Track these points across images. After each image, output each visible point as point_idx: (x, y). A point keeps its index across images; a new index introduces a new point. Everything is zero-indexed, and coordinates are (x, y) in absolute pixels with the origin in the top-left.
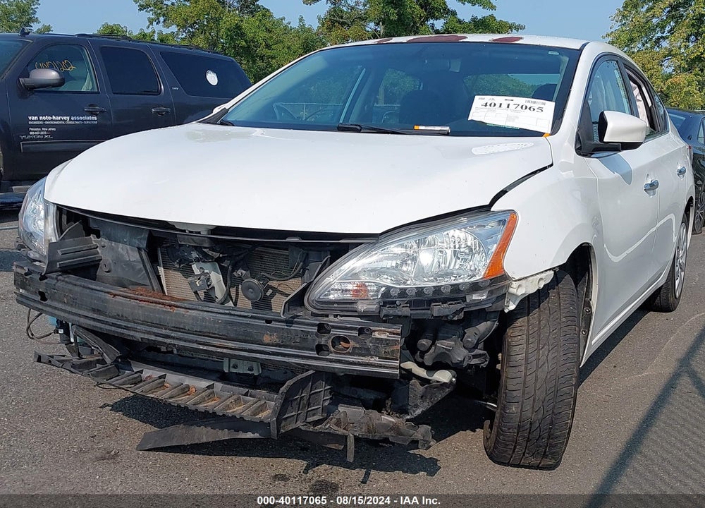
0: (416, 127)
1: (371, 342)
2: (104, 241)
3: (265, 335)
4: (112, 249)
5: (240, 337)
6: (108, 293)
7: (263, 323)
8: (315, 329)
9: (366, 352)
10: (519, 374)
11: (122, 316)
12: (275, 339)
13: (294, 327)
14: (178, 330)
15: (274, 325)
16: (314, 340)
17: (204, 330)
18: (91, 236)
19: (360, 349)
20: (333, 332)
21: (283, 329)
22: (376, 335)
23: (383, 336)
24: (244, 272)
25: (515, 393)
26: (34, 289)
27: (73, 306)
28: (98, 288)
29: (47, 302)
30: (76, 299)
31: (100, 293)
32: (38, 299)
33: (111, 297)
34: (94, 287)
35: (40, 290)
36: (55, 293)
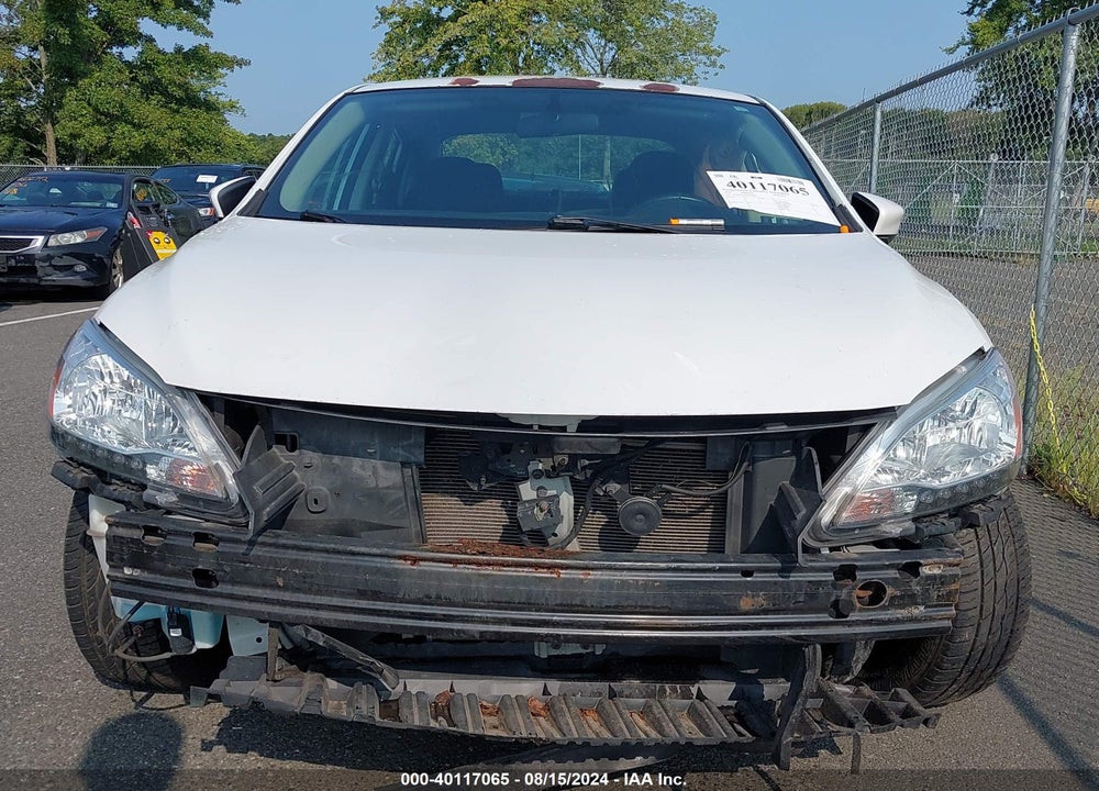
0: (674, 222)
1: (918, 584)
2: (310, 456)
3: (744, 598)
4: (334, 469)
5: (696, 607)
6: (400, 557)
7: (738, 578)
8: (830, 577)
9: (909, 599)
10: (974, 586)
11: (439, 597)
12: (761, 601)
13: (795, 577)
14: (566, 608)
15: (758, 577)
16: (828, 595)
17: (626, 604)
18: (274, 449)
19: (902, 597)
20: (860, 575)
21: (775, 583)
22: (925, 571)
23: (936, 571)
24: (618, 486)
25: (970, 613)
26: (178, 567)
27: (298, 590)
28: (375, 551)
29: (220, 588)
30: (312, 577)
31: (378, 559)
32: (191, 583)
33: (407, 565)
34: (363, 550)
35: (200, 567)
36: (247, 569)
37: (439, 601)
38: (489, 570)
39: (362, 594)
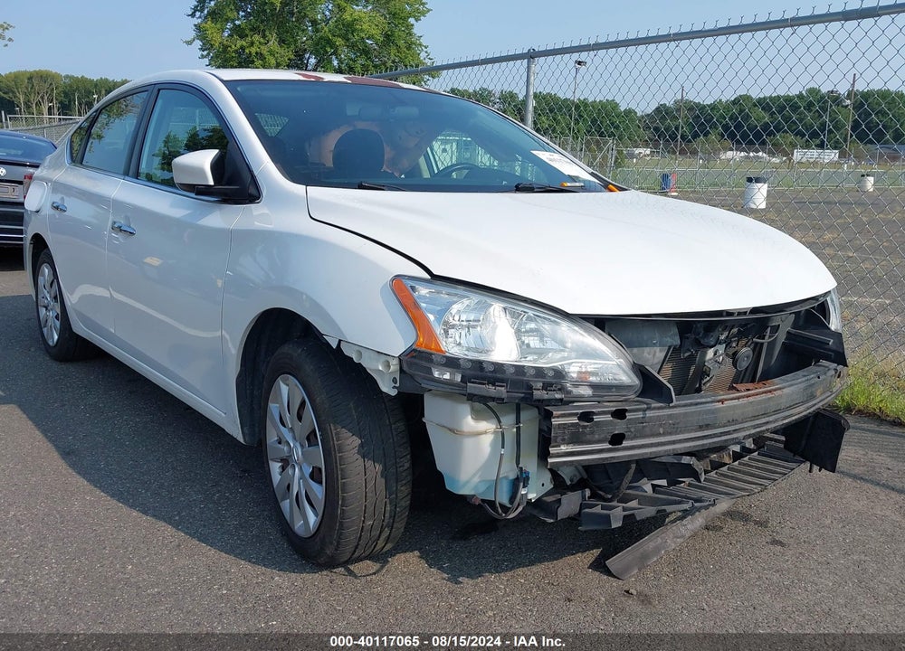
26: (603, 436)
27: (670, 434)
28: (709, 400)
29: (625, 443)
30: (678, 423)
31: (710, 405)
32: (607, 446)
33: (719, 405)
34: (704, 400)
35: (617, 432)
36: (643, 427)
37: (734, 422)
38: (751, 399)
39: (701, 428)
